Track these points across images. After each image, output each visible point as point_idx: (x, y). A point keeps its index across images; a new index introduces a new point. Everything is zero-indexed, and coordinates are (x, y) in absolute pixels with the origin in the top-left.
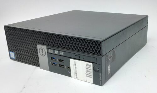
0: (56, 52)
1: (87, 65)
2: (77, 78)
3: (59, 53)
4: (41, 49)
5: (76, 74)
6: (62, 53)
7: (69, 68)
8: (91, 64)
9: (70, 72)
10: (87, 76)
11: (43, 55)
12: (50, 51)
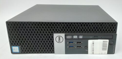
0: (75, 37)
1: (104, 41)
2: (93, 53)
3: (78, 37)
4: (58, 37)
5: (93, 50)
6: (81, 37)
7: (87, 47)
8: (108, 40)
9: (87, 50)
10: (103, 50)
11: (60, 42)
12: (69, 37)
